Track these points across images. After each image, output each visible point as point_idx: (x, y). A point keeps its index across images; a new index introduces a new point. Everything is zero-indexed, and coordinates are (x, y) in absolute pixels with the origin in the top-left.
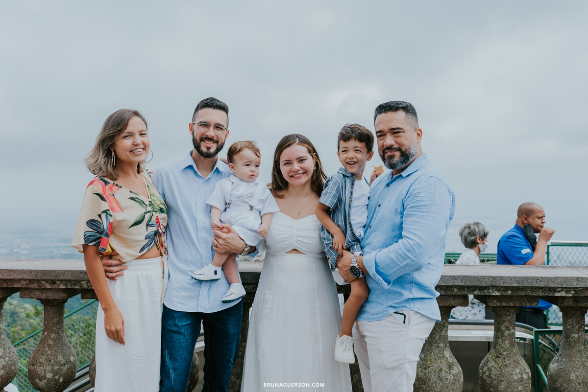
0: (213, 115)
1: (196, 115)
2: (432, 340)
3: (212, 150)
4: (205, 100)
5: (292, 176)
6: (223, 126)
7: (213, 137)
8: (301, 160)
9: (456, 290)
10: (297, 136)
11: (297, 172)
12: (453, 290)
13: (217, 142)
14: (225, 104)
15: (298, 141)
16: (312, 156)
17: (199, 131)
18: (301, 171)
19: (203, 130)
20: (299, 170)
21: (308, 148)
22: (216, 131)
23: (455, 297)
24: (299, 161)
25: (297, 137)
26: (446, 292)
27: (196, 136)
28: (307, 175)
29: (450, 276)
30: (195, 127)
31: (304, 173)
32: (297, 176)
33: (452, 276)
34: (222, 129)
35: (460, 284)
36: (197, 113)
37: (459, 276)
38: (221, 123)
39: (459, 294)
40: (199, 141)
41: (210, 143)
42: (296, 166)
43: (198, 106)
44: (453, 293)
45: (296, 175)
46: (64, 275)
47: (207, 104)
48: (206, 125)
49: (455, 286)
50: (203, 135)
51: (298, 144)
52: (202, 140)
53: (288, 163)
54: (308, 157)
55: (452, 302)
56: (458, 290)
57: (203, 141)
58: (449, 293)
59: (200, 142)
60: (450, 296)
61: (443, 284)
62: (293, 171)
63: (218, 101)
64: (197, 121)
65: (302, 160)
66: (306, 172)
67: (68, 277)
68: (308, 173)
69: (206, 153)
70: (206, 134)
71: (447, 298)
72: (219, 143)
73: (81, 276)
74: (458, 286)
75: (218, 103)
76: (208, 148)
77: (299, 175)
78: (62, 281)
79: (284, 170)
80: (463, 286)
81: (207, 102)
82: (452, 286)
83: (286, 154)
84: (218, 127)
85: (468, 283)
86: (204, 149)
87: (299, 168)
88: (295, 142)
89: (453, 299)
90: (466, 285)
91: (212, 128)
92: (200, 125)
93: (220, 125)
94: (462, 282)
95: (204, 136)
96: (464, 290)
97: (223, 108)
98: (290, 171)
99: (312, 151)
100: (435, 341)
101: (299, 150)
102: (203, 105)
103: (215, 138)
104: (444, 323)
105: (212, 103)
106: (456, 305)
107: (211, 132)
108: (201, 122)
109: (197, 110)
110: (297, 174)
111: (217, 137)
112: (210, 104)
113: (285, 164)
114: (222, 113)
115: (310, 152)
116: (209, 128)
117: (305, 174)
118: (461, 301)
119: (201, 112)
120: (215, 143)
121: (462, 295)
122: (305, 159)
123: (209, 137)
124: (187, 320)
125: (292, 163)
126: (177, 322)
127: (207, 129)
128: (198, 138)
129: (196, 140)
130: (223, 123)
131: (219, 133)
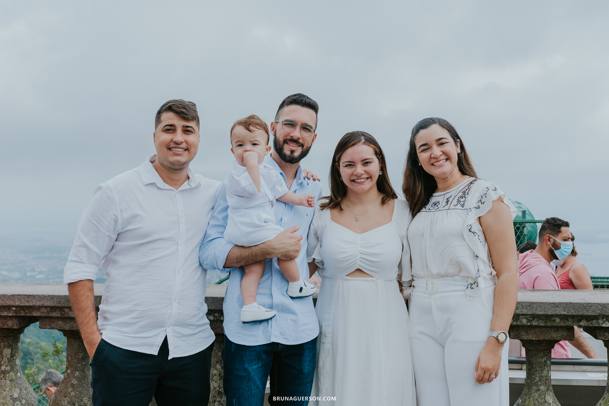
0: (301, 114)
1: (280, 111)
3: (296, 155)
4: (292, 96)
5: (353, 181)
6: (311, 127)
7: (299, 139)
8: (366, 163)
9: (558, 320)
11: (359, 177)
12: (555, 321)
13: (302, 145)
14: (315, 102)
15: (363, 140)
16: (378, 159)
17: (284, 130)
18: (365, 176)
20: (362, 174)
21: (374, 149)
22: (302, 131)
23: (557, 328)
24: (364, 164)
25: (363, 135)
26: (546, 322)
28: (372, 180)
29: (550, 304)
30: (279, 127)
31: (368, 178)
32: (359, 181)
33: (553, 303)
34: (310, 131)
35: (562, 313)
36: (282, 110)
37: (561, 304)
38: (309, 123)
39: (562, 324)
40: (281, 143)
41: (294, 145)
42: (360, 169)
43: (284, 102)
44: (555, 324)
45: (358, 179)
47: (295, 100)
48: (291, 124)
49: (557, 316)
50: (287, 136)
51: (364, 143)
53: (350, 165)
54: (374, 160)
55: (554, 335)
56: (561, 320)
57: (287, 143)
58: (549, 324)
59: (284, 143)
60: (551, 327)
61: (541, 313)
62: (356, 175)
63: (308, 98)
64: (282, 119)
65: (367, 163)
66: (370, 177)
68: (373, 178)
69: (288, 157)
70: (291, 135)
71: (548, 331)
72: (305, 147)
74: (560, 315)
75: (308, 101)
77: (362, 180)
79: (345, 172)
80: (566, 315)
81: (294, 98)
82: (553, 315)
83: (349, 154)
84: (305, 128)
85: (572, 312)
86: (287, 152)
87: (363, 172)
89: (555, 332)
90: (570, 314)
92: (285, 124)
93: (308, 125)
94: (564, 311)
95: (289, 138)
96: (568, 320)
97: (313, 107)
98: (352, 174)
102: (290, 102)
103: (301, 141)
105: (301, 100)
107: (297, 133)
108: (285, 121)
109: (282, 106)
110: (360, 179)
111: (303, 139)
112: (298, 100)
113: (346, 166)
114: (311, 112)
115: (376, 153)
116: (295, 129)
117: (369, 180)
118: (565, 333)
119: (287, 109)
120: (300, 146)
121: (566, 326)
122: (370, 162)
123: (294, 138)
124: (258, 363)
125: (355, 165)
126: (246, 366)
127: (292, 129)
128: (281, 140)
129: (279, 142)
130: (311, 123)
131: (306, 135)
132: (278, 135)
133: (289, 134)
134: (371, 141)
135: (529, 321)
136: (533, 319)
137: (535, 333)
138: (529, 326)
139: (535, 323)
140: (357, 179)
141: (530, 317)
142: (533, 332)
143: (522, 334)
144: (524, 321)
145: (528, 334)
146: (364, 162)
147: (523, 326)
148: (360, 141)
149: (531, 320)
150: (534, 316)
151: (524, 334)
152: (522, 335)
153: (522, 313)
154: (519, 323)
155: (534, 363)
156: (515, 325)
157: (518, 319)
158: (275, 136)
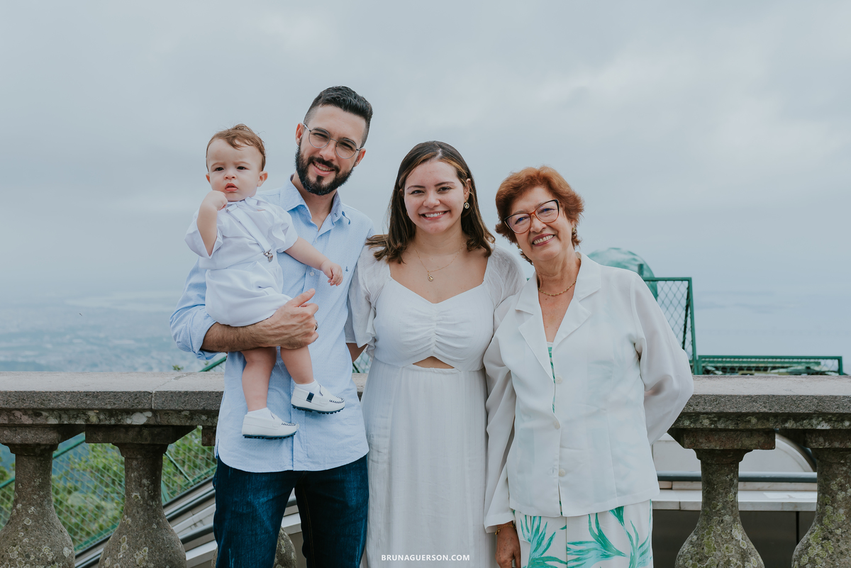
0: (341, 122)
2: (711, 510)
3: (325, 183)
5: (424, 215)
6: (355, 144)
7: (332, 160)
8: (442, 188)
9: (754, 421)
10: (441, 146)
11: (432, 209)
12: (749, 421)
14: (368, 104)
15: (440, 155)
16: (463, 183)
17: (310, 144)
18: (441, 209)
19: (317, 144)
20: (437, 206)
21: (457, 169)
22: (339, 149)
23: (751, 432)
24: (439, 190)
26: (737, 424)
27: (304, 151)
28: (452, 216)
29: (744, 397)
30: (305, 136)
31: (445, 212)
32: (432, 216)
33: (748, 396)
34: (352, 148)
35: (762, 411)
36: (313, 112)
37: (759, 397)
38: (353, 138)
39: (760, 427)
40: (306, 162)
42: (433, 198)
43: (319, 98)
44: (749, 426)
45: (430, 213)
46: (58, 400)
48: (323, 135)
49: (753, 414)
50: (315, 153)
51: (441, 159)
52: (312, 160)
53: (419, 192)
54: (455, 185)
55: (747, 442)
56: (758, 421)
57: (314, 164)
58: (741, 426)
59: (309, 164)
60: (742, 431)
61: (731, 411)
62: (427, 207)
64: (312, 126)
65: (444, 189)
66: (449, 211)
67: (64, 404)
68: (454, 212)
69: (314, 185)
70: (321, 153)
71: (737, 436)
72: (341, 172)
73: (88, 402)
74: (759, 413)
75: (356, 101)
76: (320, 178)
77: (436, 215)
78: (52, 410)
79: (411, 202)
80: (767, 413)
82: (748, 413)
83: (418, 176)
84: (345, 143)
85: (776, 409)
86: (312, 178)
87: (438, 203)
89: (748, 437)
90: (773, 411)
91: (332, 144)
92: (315, 134)
93: (349, 140)
94: (765, 407)
95: (316, 156)
96: (768, 420)
97: (363, 111)
98: (421, 206)
99: (465, 175)
100: (716, 512)
102: (328, 100)
103: (335, 163)
104: (731, 480)
105: (343, 98)
106: (752, 447)
107: (329, 152)
108: (317, 129)
110: (433, 213)
111: (339, 161)
112: (339, 98)
113: (413, 193)
114: (358, 120)
115: (460, 175)
116: (328, 144)
117: (447, 215)
118: (762, 440)
119: (322, 110)
120: (333, 170)
121: (765, 429)
122: (450, 188)
123: (325, 159)
124: (268, 493)
125: (426, 191)
126: (250, 498)
127: (325, 144)
128: (306, 157)
129: (302, 159)
130: (355, 138)
131: (344, 154)
132: (302, 150)
133: (319, 150)
134: (451, 155)
135: (712, 422)
136: (719, 419)
137: (719, 439)
138: (711, 430)
139: (721, 425)
140: (428, 213)
141: (715, 417)
142: (716, 437)
143: (701, 441)
144: (706, 423)
145: (710, 441)
146: (439, 187)
147: (702, 430)
148: (435, 156)
149: (716, 421)
150: (721, 416)
151: (704, 441)
152: (701, 443)
153: (704, 411)
154: (698, 426)
155: (715, 483)
156: (693, 428)
157: (698, 420)
158: (299, 148)
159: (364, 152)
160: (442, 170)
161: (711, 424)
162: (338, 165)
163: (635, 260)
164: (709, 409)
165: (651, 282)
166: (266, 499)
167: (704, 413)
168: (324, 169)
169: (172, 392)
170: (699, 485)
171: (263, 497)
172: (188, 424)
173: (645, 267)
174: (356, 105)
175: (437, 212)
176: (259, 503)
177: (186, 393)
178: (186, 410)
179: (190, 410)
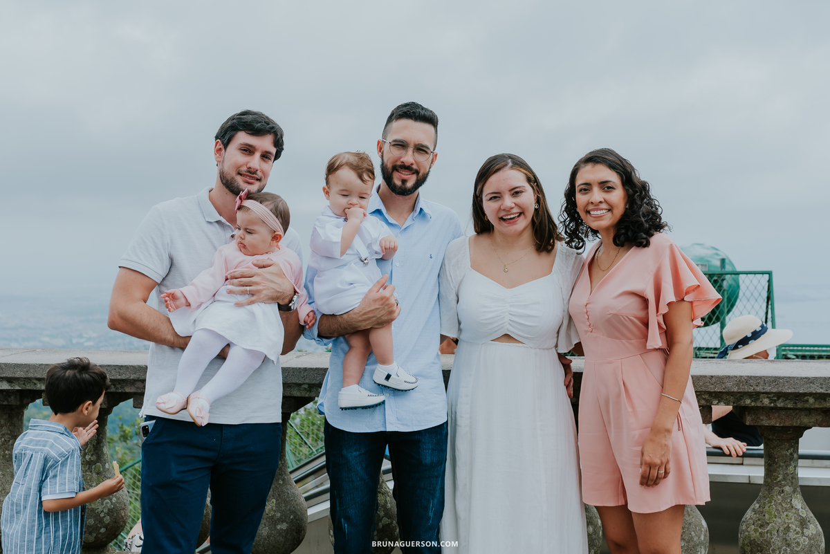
0: (415, 131)
1: (388, 127)
2: (772, 481)
3: (409, 185)
4: (402, 106)
5: (502, 218)
6: (428, 148)
7: (412, 164)
8: (516, 192)
9: (811, 400)
10: (510, 157)
11: (509, 210)
13: (417, 172)
14: (433, 113)
15: (510, 164)
16: (532, 187)
17: (392, 154)
18: (516, 210)
19: (396, 152)
20: (512, 208)
21: (525, 175)
22: (416, 154)
24: (513, 194)
26: (796, 403)
27: (387, 161)
28: (525, 217)
30: (386, 148)
31: (520, 213)
34: (426, 152)
36: (390, 125)
38: (426, 143)
40: (390, 170)
42: (508, 201)
43: (392, 115)
44: (807, 405)
45: (507, 215)
47: (405, 113)
48: (401, 145)
50: (396, 161)
51: (512, 168)
52: (395, 168)
53: (495, 197)
54: (525, 189)
57: (397, 170)
59: (393, 171)
60: (801, 410)
62: (504, 210)
63: (423, 108)
64: (390, 139)
65: (517, 193)
66: (523, 212)
68: (527, 214)
69: (399, 188)
70: (402, 160)
71: (796, 414)
72: (420, 174)
75: (422, 112)
76: (404, 181)
79: (489, 208)
81: (405, 109)
82: (806, 393)
83: (493, 184)
84: (420, 149)
86: (397, 182)
87: (513, 205)
88: (506, 165)
91: (410, 151)
92: (394, 145)
93: (423, 146)
94: (822, 388)
95: (399, 163)
97: (430, 119)
98: (499, 210)
99: (532, 179)
100: (777, 483)
101: (512, 177)
102: (400, 115)
103: (415, 167)
105: (414, 112)
107: (409, 157)
108: (394, 141)
109: (390, 120)
110: (510, 215)
112: (411, 112)
113: (491, 199)
114: (428, 127)
115: (527, 180)
116: (407, 151)
119: (396, 124)
120: (414, 173)
121: (823, 408)
122: (522, 192)
123: (406, 164)
125: (502, 196)
126: (344, 451)
127: (403, 152)
128: (389, 166)
129: (386, 168)
130: (428, 143)
131: (421, 158)
132: (385, 160)
133: (401, 158)
135: (772, 401)
136: (778, 399)
137: (779, 417)
138: (772, 408)
139: (780, 404)
141: (774, 396)
142: (776, 415)
143: (761, 418)
144: (766, 401)
145: (770, 419)
146: (513, 192)
147: (763, 408)
149: (775, 401)
150: (780, 395)
151: (765, 418)
152: (762, 420)
153: (764, 391)
154: (759, 404)
155: (776, 456)
156: (753, 407)
157: (758, 399)
158: (383, 160)
159: (436, 155)
160: (515, 178)
161: (771, 403)
162: (417, 168)
163: (717, 254)
164: (768, 389)
165: (733, 276)
166: (358, 453)
167: (763, 393)
168: (407, 173)
169: (293, 368)
170: (762, 461)
171: (355, 451)
172: (307, 396)
173: (727, 261)
174: (424, 115)
175: (513, 214)
176: (351, 456)
177: (305, 369)
178: (306, 384)
179: (308, 384)
